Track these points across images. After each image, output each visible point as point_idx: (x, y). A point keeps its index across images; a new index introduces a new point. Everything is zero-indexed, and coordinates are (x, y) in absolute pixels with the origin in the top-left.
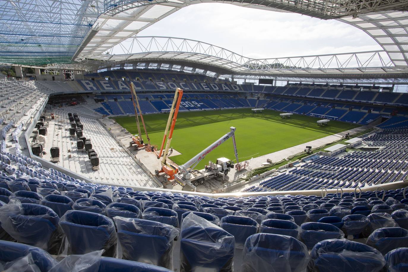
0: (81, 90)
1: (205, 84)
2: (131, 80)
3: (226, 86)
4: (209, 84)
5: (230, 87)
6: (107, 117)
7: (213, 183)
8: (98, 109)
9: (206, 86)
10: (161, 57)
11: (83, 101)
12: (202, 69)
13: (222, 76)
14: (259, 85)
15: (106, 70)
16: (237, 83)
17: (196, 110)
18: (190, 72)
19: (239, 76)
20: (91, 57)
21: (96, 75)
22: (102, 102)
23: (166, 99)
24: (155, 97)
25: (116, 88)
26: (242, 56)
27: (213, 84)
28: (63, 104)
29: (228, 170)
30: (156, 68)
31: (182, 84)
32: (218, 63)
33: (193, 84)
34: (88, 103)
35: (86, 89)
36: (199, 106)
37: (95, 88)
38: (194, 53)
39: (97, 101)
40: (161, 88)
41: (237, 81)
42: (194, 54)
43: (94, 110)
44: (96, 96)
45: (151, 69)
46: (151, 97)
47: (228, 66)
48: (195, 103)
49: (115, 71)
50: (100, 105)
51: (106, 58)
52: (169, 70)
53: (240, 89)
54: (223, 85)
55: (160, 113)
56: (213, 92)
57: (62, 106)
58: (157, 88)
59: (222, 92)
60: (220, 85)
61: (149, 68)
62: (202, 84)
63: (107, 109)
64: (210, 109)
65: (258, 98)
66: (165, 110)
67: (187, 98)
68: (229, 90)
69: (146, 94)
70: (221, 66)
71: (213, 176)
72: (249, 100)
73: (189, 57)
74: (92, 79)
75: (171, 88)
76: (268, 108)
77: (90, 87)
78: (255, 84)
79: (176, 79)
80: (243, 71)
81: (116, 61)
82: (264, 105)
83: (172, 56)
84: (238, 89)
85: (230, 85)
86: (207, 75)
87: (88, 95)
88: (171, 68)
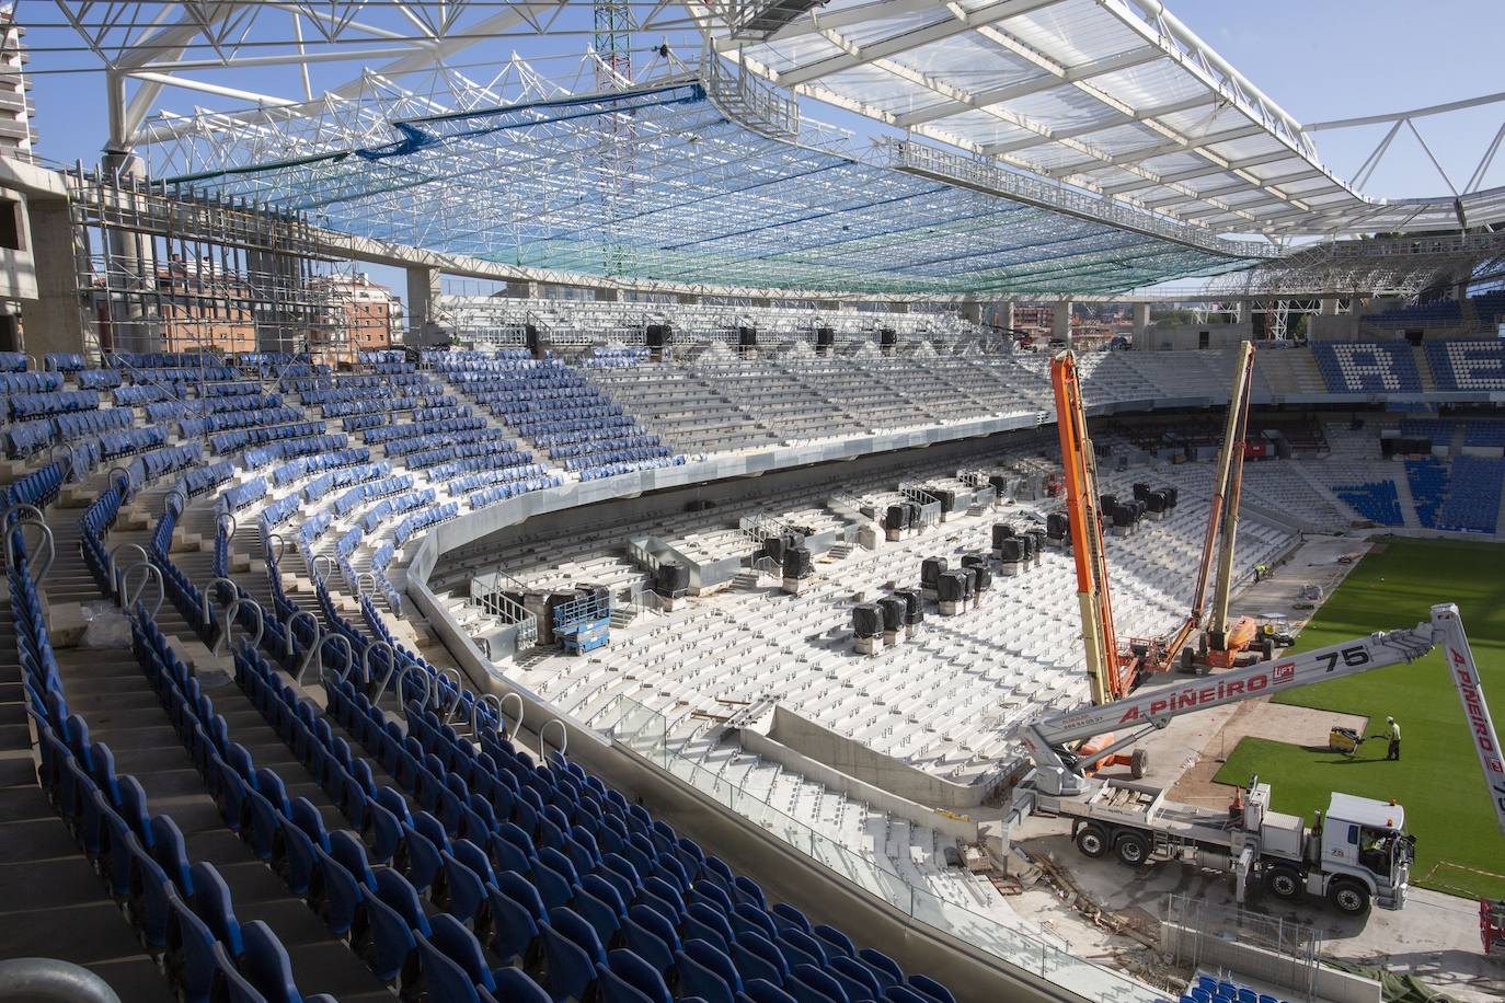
0: (1312, 392)
6: (1363, 532)
8: (1368, 487)
11: (1314, 445)
21: (1451, 310)
22: (1416, 457)
29: (1359, 880)
34: (1334, 457)
35: (1338, 386)
37: (1391, 382)
39: (1390, 449)
43: (1335, 489)
50: (1396, 472)
63: (1415, 494)
71: (1219, 861)
74: (1408, 335)
77: (1367, 374)
87: (1360, 416)
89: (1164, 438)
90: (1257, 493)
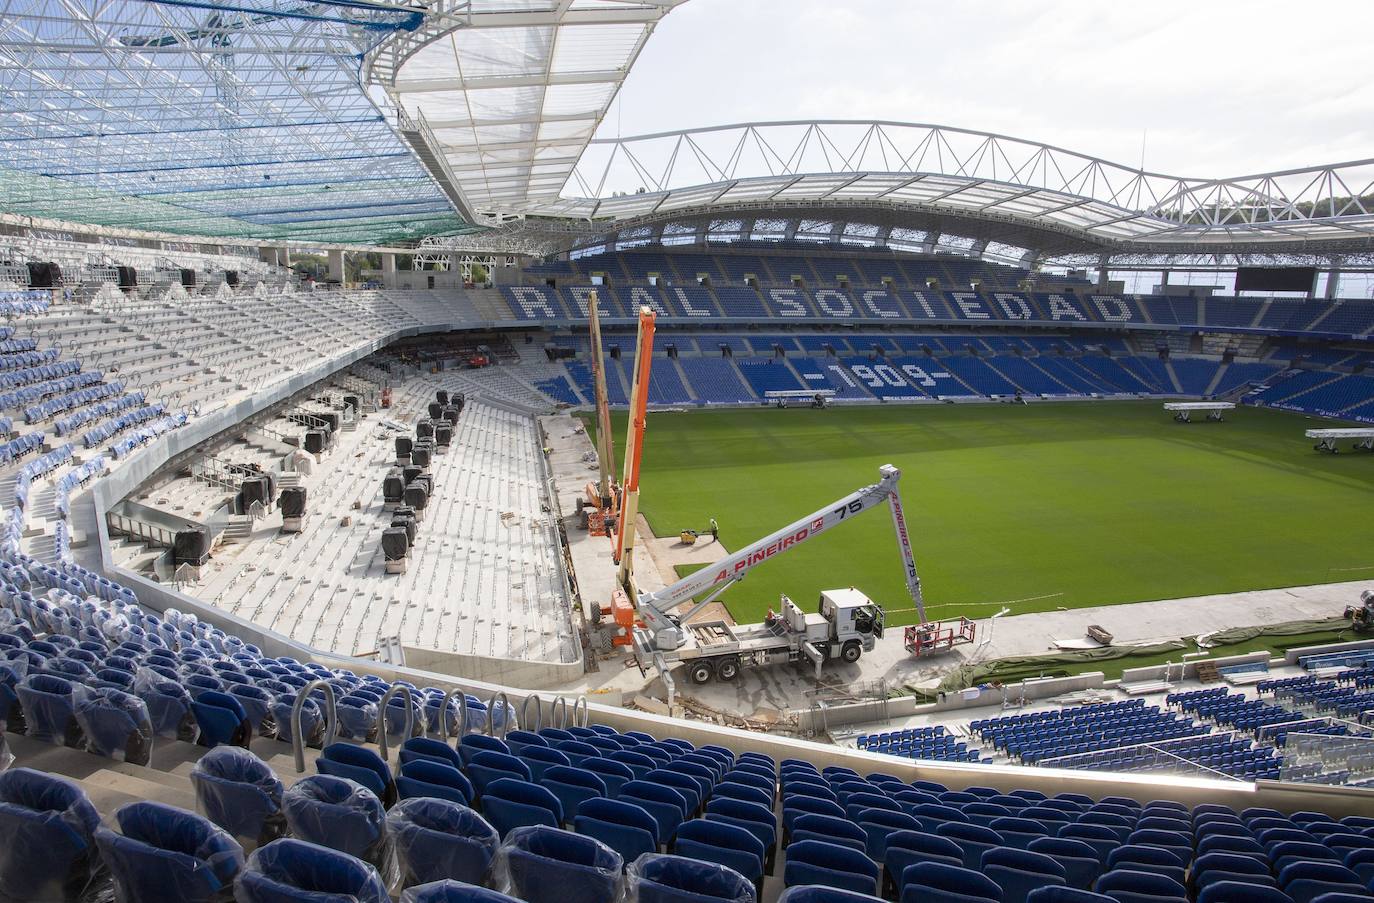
0: (507, 320)
1: (973, 296)
2: (680, 283)
3: (1066, 304)
4: (991, 295)
5: (1085, 305)
6: (568, 411)
7: (778, 684)
8: (551, 381)
9: (977, 305)
10: (781, 197)
11: (509, 354)
12: (966, 235)
13: (1054, 260)
14: (1236, 299)
15: (600, 250)
16: (1127, 290)
17: (913, 398)
18: (918, 250)
19: (1135, 260)
20: (535, 208)
21: (566, 267)
22: (568, 360)
23: (801, 352)
24: (757, 344)
25: (621, 309)
26: (1141, 174)
27: (1010, 296)
28: (446, 362)
29: (858, 642)
30: (783, 237)
31: (875, 299)
32: (1024, 209)
33: (919, 295)
34: (524, 363)
35: (522, 315)
36: (929, 382)
37: (549, 313)
38: (911, 174)
39: (552, 355)
40: (784, 313)
41: (1123, 282)
42: (909, 178)
43: (535, 384)
44: (554, 339)
45: (758, 242)
46: (742, 343)
47: (1072, 219)
48: (915, 371)
49: (628, 255)
50: (559, 369)
51: (583, 209)
52: (829, 246)
53: (1137, 316)
54: (1053, 300)
55: (758, 404)
56: (1008, 328)
57: (440, 368)
58: (768, 310)
59: (1047, 329)
60: (1040, 302)
61: (754, 237)
62: (958, 297)
63: (578, 382)
64: (973, 397)
65: (1228, 356)
66: (779, 393)
67: (887, 352)
68: (1081, 321)
69: (727, 334)
70: (1037, 219)
71: (782, 657)
72: (1176, 364)
73: (892, 190)
74: (548, 282)
75: (824, 314)
76: (1268, 402)
77: (535, 307)
78: (1217, 293)
79: (854, 277)
80: (1146, 235)
81: (618, 218)
82: (1253, 388)
83: (825, 192)
84: (1126, 314)
85: (1088, 298)
86: (987, 260)
87: (530, 334)
88: (841, 235)
89: (419, 355)
90: (487, 387)
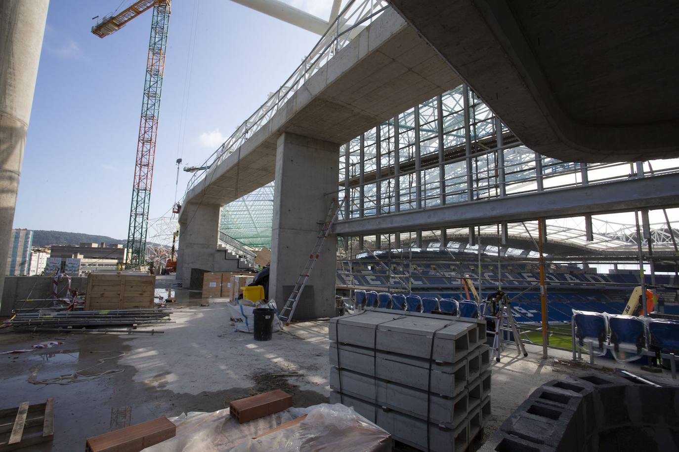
2: (405, 269)
3: (574, 278)
5: (583, 279)
9: (534, 279)
12: (521, 248)
17: (529, 322)
18: (496, 255)
21: (357, 262)
26: (607, 222)
30: (439, 249)
31: (489, 276)
32: (560, 237)
36: (530, 315)
40: (452, 283)
41: (596, 269)
45: (431, 252)
48: (520, 310)
49: (379, 257)
52: (461, 253)
53: (609, 284)
54: (567, 276)
56: (552, 290)
58: (446, 282)
60: (560, 276)
61: (428, 250)
62: (525, 275)
64: (556, 322)
68: (584, 286)
69: (429, 292)
70: (563, 241)
77: (350, 280)
79: (476, 267)
80: (613, 248)
84: (603, 282)
85: (582, 275)
88: (465, 248)
